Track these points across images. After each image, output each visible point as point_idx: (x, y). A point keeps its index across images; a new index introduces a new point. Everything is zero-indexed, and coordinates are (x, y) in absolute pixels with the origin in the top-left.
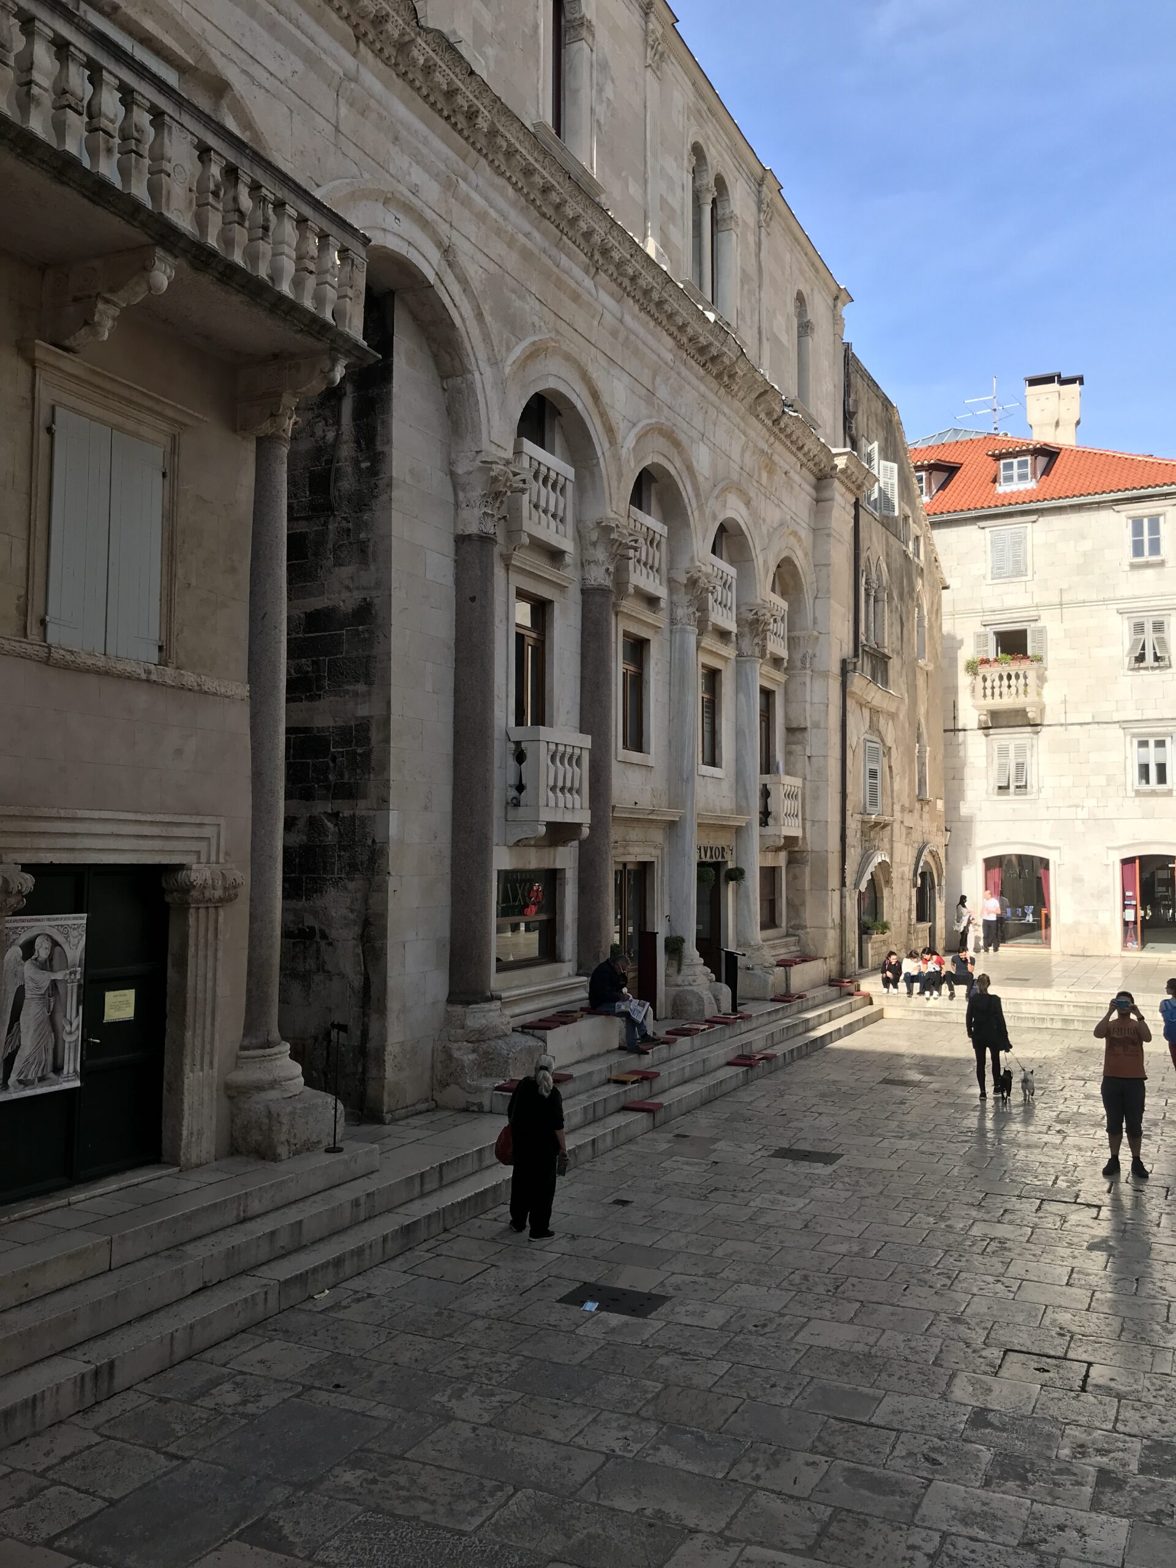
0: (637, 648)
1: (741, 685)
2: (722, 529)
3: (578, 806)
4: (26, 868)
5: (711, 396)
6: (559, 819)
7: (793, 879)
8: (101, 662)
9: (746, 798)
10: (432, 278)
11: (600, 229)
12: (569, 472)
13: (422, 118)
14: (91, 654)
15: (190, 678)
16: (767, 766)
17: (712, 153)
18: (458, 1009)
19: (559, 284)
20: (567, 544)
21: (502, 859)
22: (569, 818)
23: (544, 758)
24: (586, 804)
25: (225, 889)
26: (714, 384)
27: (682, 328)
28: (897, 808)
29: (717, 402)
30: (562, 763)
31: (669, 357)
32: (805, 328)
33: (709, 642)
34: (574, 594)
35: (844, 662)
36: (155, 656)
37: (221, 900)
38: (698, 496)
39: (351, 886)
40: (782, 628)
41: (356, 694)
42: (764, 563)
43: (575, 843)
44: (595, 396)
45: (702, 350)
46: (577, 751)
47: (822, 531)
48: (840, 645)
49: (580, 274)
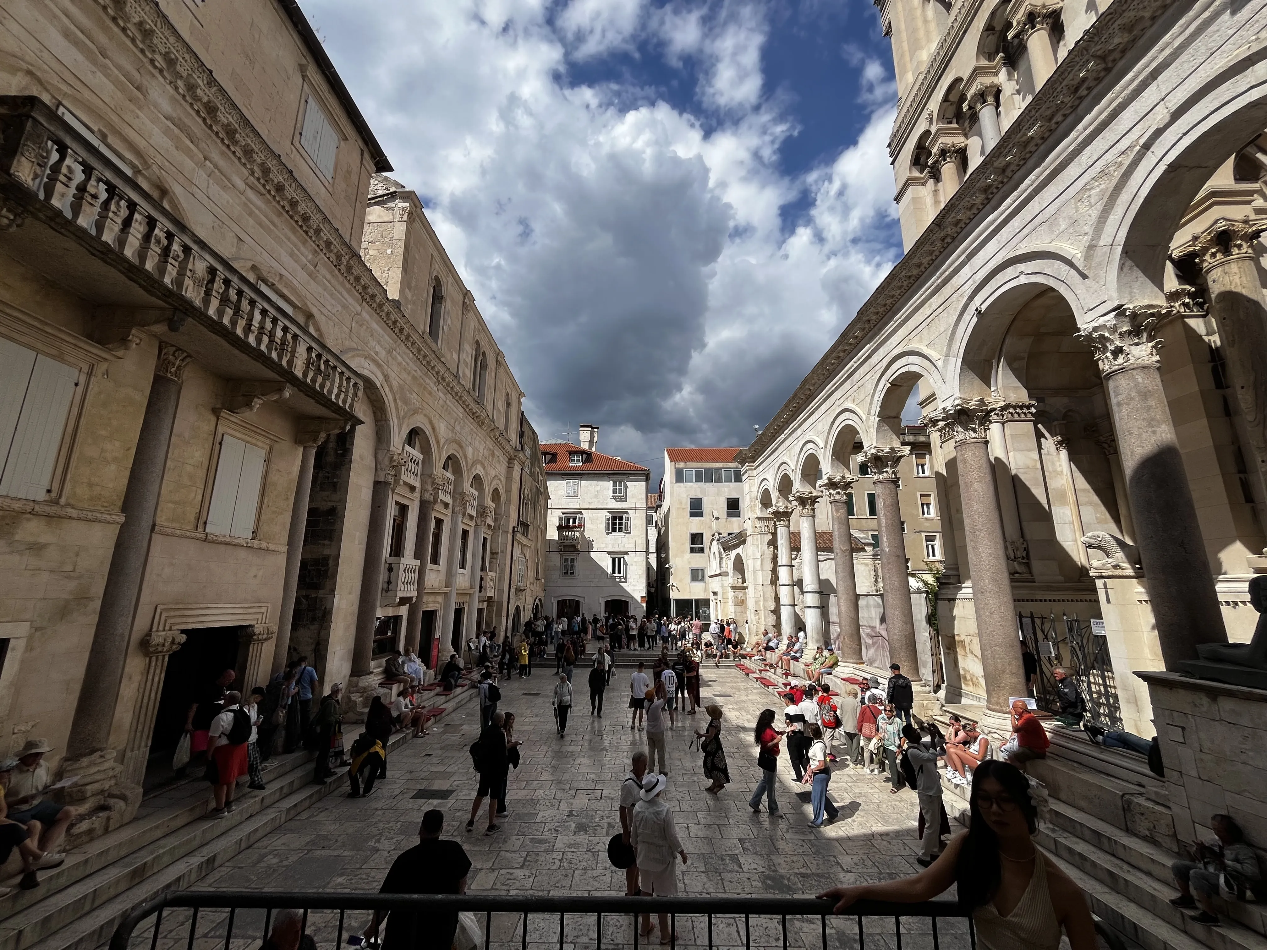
0: (439, 522)
1: (476, 537)
2: (474, 478)
3: (412, 589)
4: (183, 632)
5: (475, 430)
6: (404, 595)
7: (490, 612)
8: (228, 540)
9: (475, 581)
10: (379, 385)
11: (442, 371)
12: (421, 457)
13: (382, 328)
14: (224, 536)
15: (264, 545)
16: (483, 568)
17: (482, 343)
18: (354, 679)
19: (425, 388)
20: (417, 485)
21: (380, 613)
22: (408, 595)
23: (401, 570)
24: (416, 588)
25: (268, 634)
26: (476, 425)
27: (467, 406)
28: (528, 582)
29: (477, 432)
30: (408, 572)
31: (461, 415)
32: (508, 405)
33: (466, 520)
34: (417, 503)
35: (514, 528)
36: (251, 536)
37: (266, 639)
38: (467, 465)
39: (312, 627)
40: (492, 515)
41: (324, 545)
42: (488, 490)
43: (409, 604)
44: (434, 429)
45: (473, 414)
46: (414, 567)
47: (509, 478)
48: (513, 522)
49: (432, 385)
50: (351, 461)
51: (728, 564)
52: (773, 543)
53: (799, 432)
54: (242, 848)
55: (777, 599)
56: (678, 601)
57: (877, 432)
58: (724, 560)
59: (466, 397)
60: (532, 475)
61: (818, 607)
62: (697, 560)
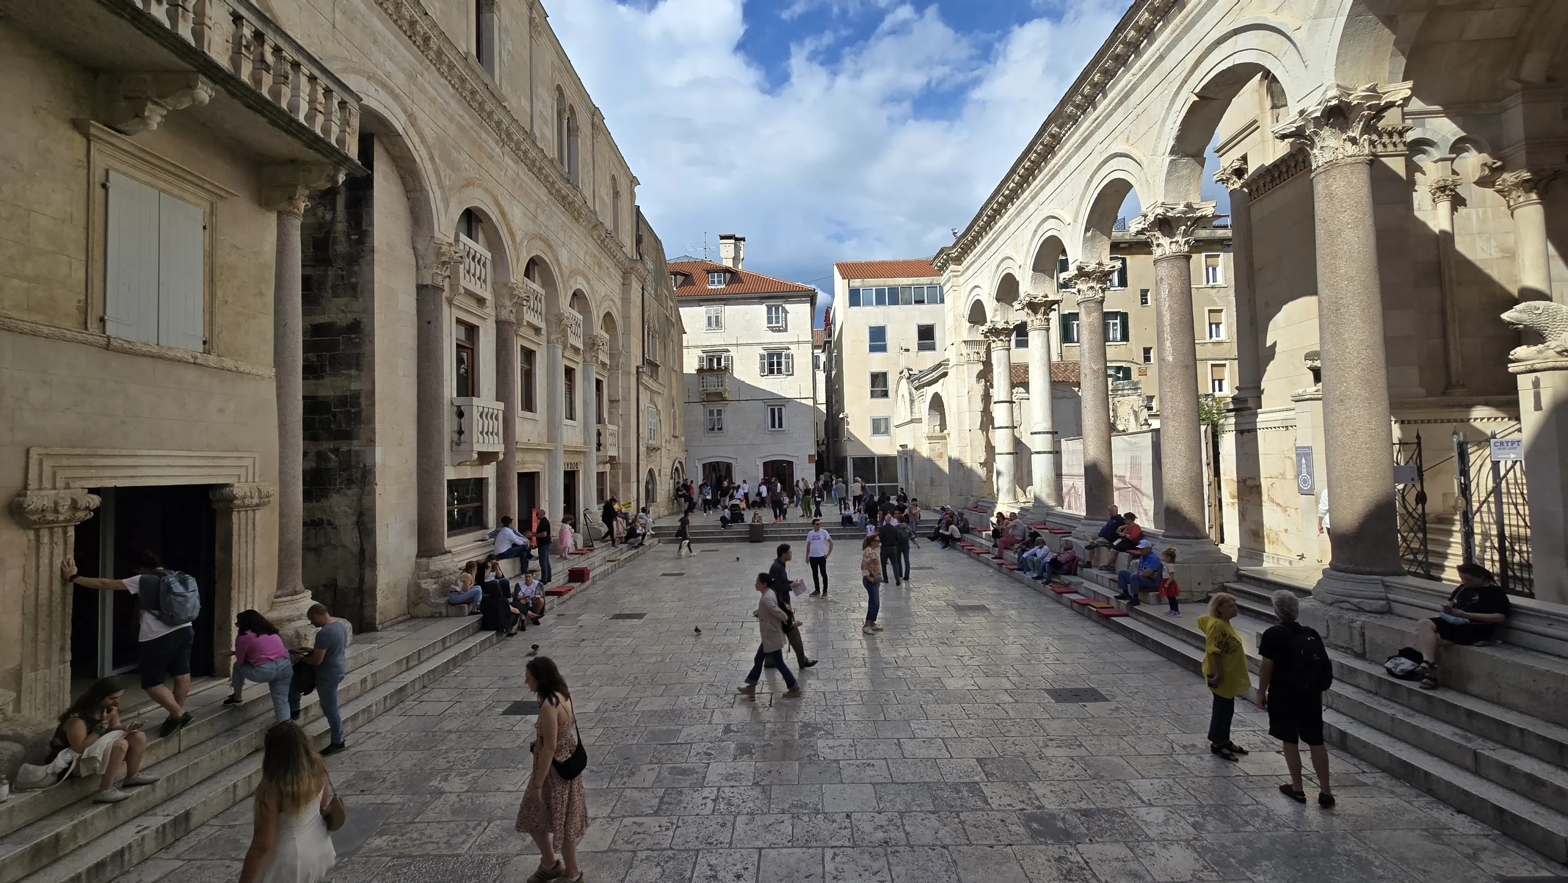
0: (528, 355)
1: (586, 378)
2: (574, 294)
3: (496, 441)
4: (92, 491)
5: (569, 224)
6: (485, 449)
7: (614, 477)
8: (155, 350)
9: (589, 437)
10: (401, 131)
11: (506, 121)
12: (489, 255)
14: (146, 344)
15: (229, 363)
16: (600, 420)
17: (567, 93)
18: (424, 560)
19: (481, 148)
20: (487, 295)
21: (450, 473)
22: (490, 450)
23: (476, 415)
24: (501, 440)
25: (260, 497)
26: (569, 217)
28: (663, 440)
29: (572, 227)
30: (486, 418)
31: (545, 199)
32: (616, 194)
33: (568, 354)
34: (491, 324)
35: (638, 367)
36: (201, 348)
37: (257, 505)
38: (562, 275)
39: (349, 492)
40: (606, 348)
41: (350, 376)
42: (597, 314)
43: (495, 463)
44: (503, 214)
45: (563, 198)
46: (495, 412)
47: (626, 300)
48: (636, 360)
49: (493, 145)
50: (372, 251)
51: (923, 407)
52: (986, 374)
53: (1032, 207)
54: (239, 797)
55: (990, 449)
56: (856, 461)
57: (1167, 181)
58: (916, 403)
59: (548, 170)
60: (658, 298)
61: (1050, 452)
62: (880, 407)
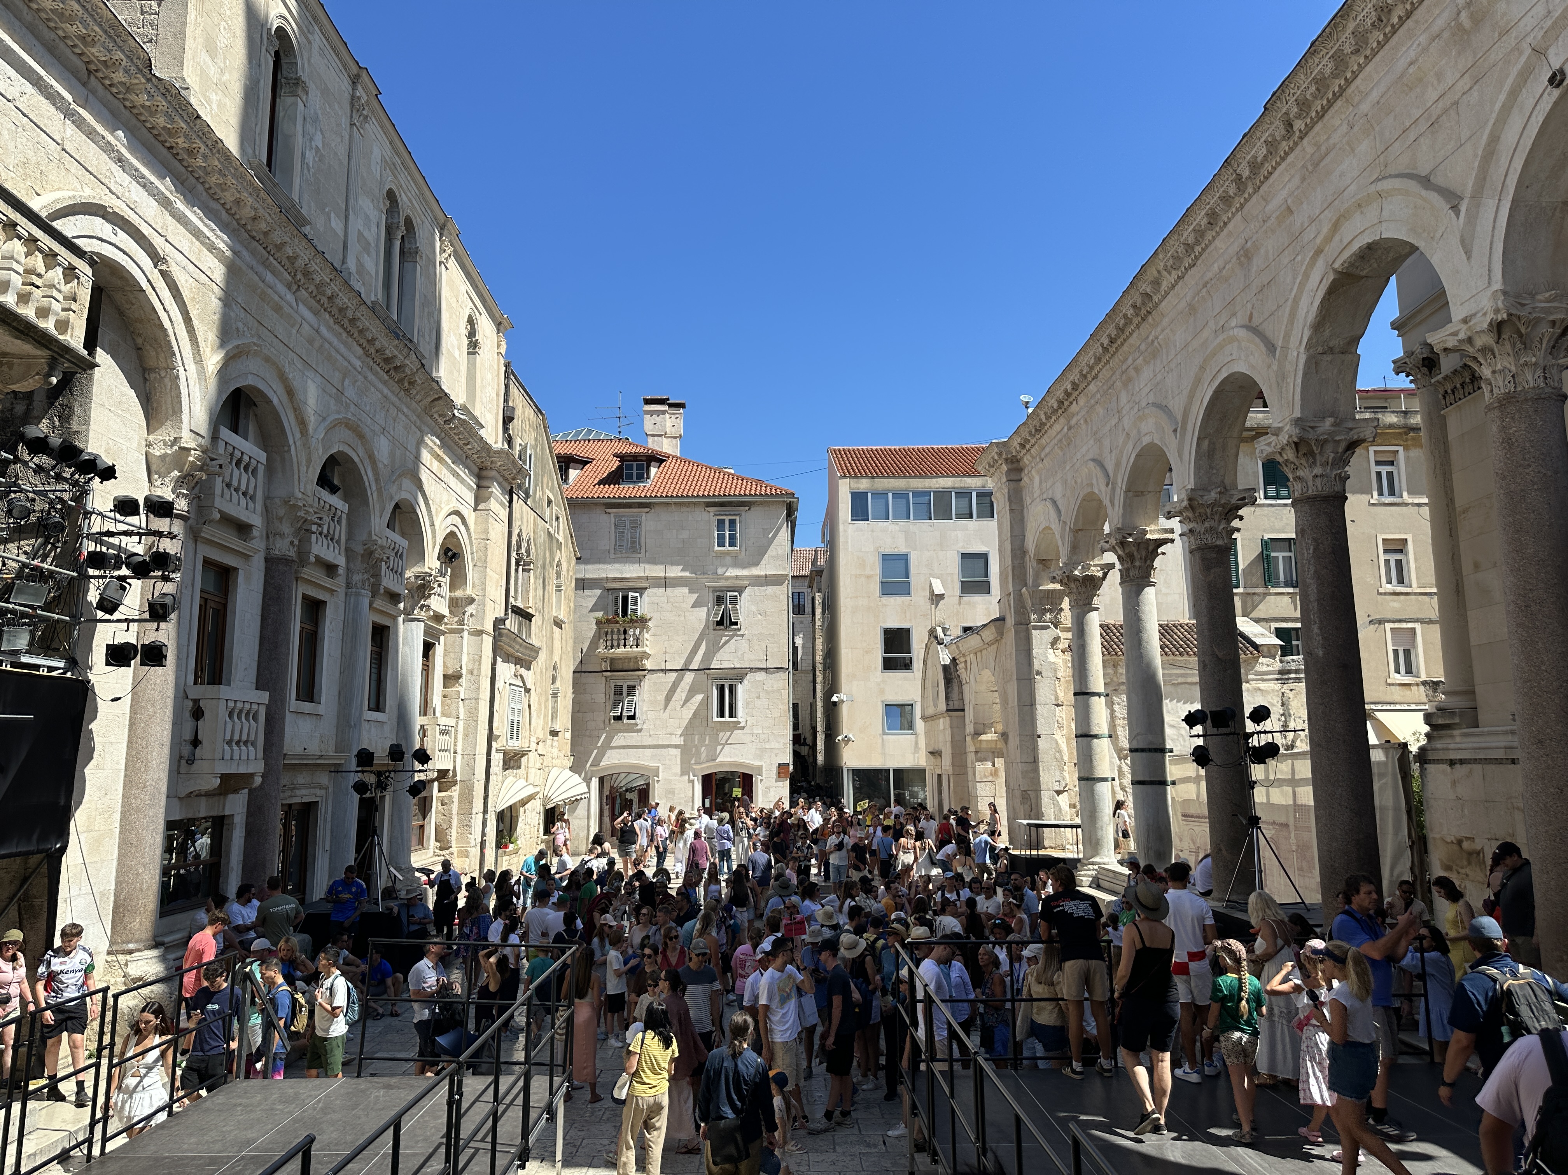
0: (314, 609)
1: (406, 641)
2: (397, 506)
3: (252, 757)
5: (394, 399)
6: (233, 770)
10: (143, 283)
11: (305, 255)
12: (263, 456)
16: (425, 709)
17: (403, 199)
18: (118, 959)
19: (264, 296)
20: (255, 519)
22: (242, 770)
23: (222, 714)
24: (260, 754)
26: (396, 388)
27: (371, 341)
28: (533, 739)
29: (398, 403)
30: (239, 718)
31: (358, 363)
32: (473, 343)
33: (379, 603)
34: (258, 564)
35: (496, 621)
38: (377, 480)
40: (443, 590)
42: (432, 537)
43: (246, 791)
44: (290, 393)
45: (387, 360)
46: (255, 707)
47: (482, 513)
48: (495, 607)
49: (281, 288)
56: (858, 773)
57: (1305, 385)
59: (367, 321)
60: (535, 505)
62: (898, 686)
